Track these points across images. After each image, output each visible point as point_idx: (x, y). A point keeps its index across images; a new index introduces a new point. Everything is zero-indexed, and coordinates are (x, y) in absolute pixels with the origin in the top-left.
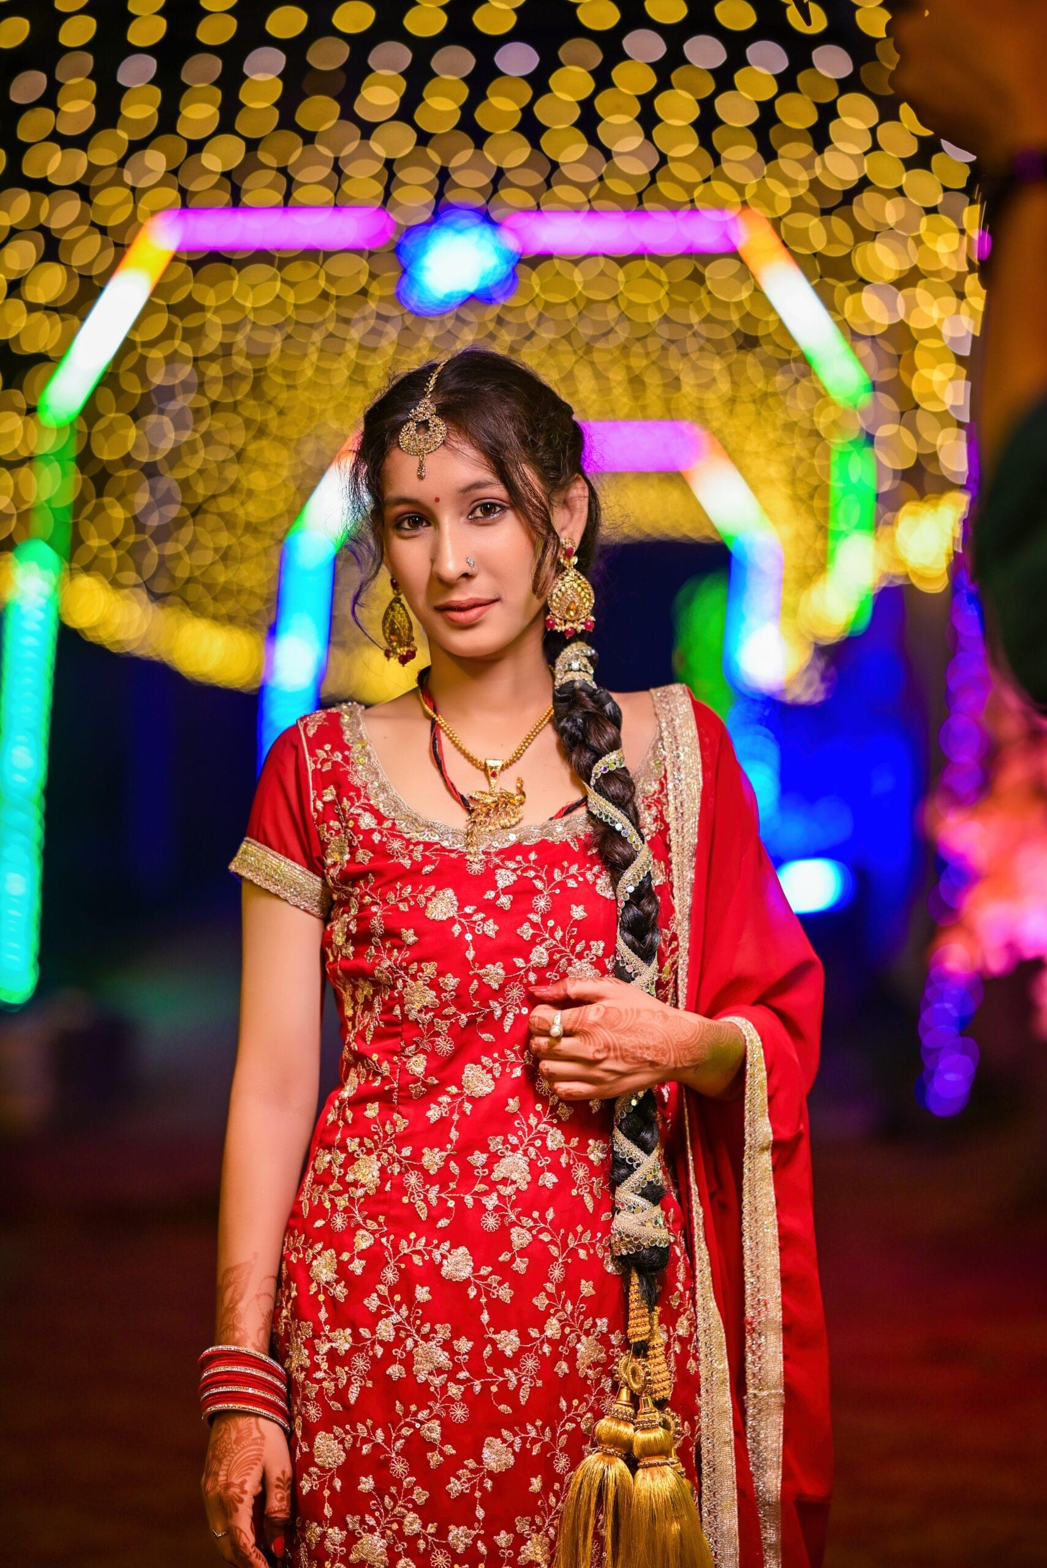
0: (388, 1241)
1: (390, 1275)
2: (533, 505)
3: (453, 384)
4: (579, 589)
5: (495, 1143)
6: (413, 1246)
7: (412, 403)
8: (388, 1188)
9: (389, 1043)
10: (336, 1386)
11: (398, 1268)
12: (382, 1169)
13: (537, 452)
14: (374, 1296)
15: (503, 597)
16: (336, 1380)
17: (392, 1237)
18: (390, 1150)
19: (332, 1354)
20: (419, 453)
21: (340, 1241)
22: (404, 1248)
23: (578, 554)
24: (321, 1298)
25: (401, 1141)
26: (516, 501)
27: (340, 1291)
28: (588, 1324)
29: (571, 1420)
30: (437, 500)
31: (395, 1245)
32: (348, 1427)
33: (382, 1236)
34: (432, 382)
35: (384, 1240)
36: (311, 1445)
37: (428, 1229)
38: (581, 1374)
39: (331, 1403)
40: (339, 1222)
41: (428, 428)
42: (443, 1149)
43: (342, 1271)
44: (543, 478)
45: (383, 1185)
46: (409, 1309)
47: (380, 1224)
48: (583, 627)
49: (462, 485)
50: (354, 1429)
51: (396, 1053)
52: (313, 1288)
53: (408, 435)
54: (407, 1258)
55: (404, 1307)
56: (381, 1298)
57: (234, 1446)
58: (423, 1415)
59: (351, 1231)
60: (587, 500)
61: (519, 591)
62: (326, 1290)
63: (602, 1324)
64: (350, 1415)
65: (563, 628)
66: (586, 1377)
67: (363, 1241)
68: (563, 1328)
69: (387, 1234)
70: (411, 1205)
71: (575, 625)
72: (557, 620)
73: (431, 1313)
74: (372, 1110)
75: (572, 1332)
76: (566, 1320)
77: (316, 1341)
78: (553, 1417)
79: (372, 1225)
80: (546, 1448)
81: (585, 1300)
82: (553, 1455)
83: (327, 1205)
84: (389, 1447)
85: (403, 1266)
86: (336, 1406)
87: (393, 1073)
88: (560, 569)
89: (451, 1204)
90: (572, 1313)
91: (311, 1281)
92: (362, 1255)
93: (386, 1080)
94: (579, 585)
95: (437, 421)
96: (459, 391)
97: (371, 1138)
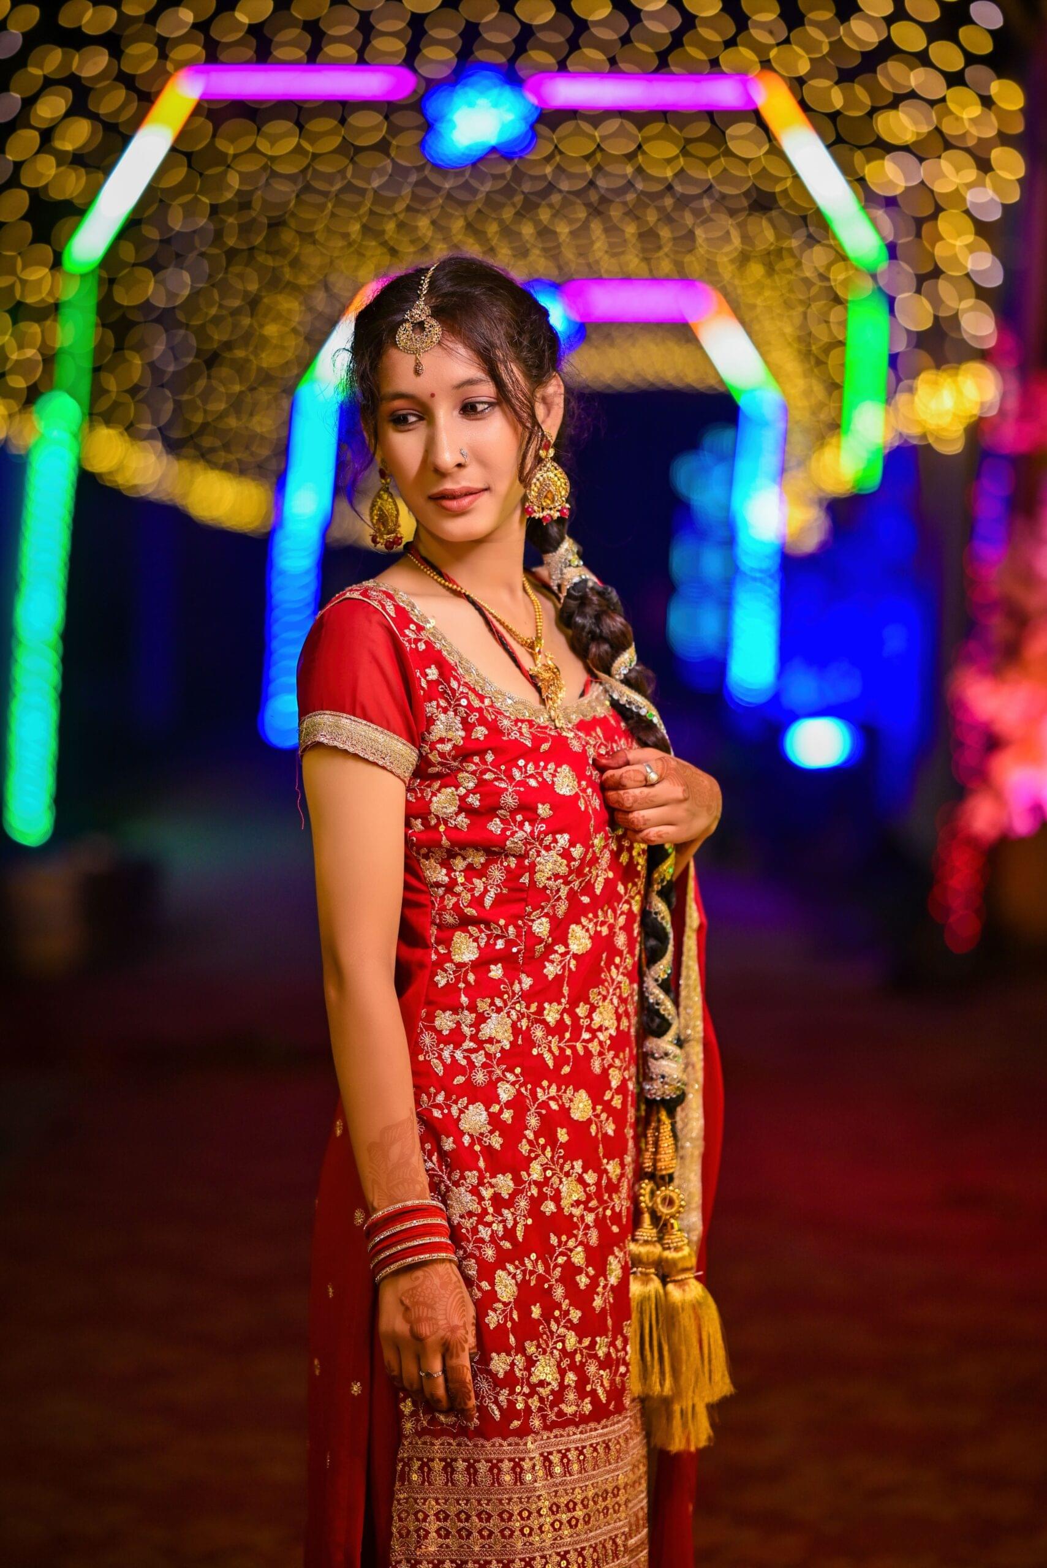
0: (526, 1090)
1: (533, 1121)
2: (521, 402)
3: (447, 287)
4: (556, 479)
5: (594, 995)
6: (546, 1092)
7: (407, 306)
8: (520, 1042)
9: (514, 909)
10: (505, 1227)
11: (539, 1114)
12: (514, 1025)
13: (521, 351)
14: (524, 1141)
15: (493, 487)
16: (504, 1221)
17: (529, 1086)
18: (518, 1007)
19: (496, 1199)
20: (416, 352)
21: (486, 1095)
22: (541, 1096)
23: (556, 446)
24: (477, 1148)
25: (528, 997)
26: (503, 398)
27: (496, 1142)
28: (567, 1167)
29: (562, 1254)
30: (433, 395)
31: (534, 1094)
32: (517, 1263)
33: (521, 1086)
34: (425, 286)
35: (523, 1090)
36: (492, 1283)
37: (554, 1076)
38: (566, 1212)
39: (502, 1243)
40: (480, 1077)
41: (423, 329)
42: (559, 1003)
43: (494, 1121)
44: (528, 375)
45: (516, 1039)
46: (553, 1150)
47: (517, 1076)
48: (558, 514)
49: (456, 382)
50: (523, 1264)
51: (522, 918)
52: (466, 1140)
53: (404, 334)
54: (545, 1105)
55: (549, 1149)
56: (530, 1142)
57: (443, 1292)
58: (571, 1243)
59: (492, 1085)
60: (563, 397)
61: (505, 482)
62: (480, 1141)
63: (578, 1165)
64: (518, 1254)
65: (541, 515)
66: (571, 1215)
67: (505, 1092)
68: (545, 1170)
69: (524, 1084)
70: (540, 1056)
71: (552, 512)
72: (536, 508)
73: (572, 1151)
74: (496, 972)
75: (553, 1174)
76: (547, 1164)
77: (480, 1188)
78: (546, 1252)
79: (511, 1077)
80: (541, 1279)
81: (562, 1145)
82: (551, 1286)
83: (464, 1062)
84: (550, 1275)
85: (544, 1112)
86: (507, 1245)
87: (518, 935)
88: (539, 460)
89: (568, 1052)
90: (552, 1157)
91: (462, 1133)
92: (509, 1105)
93: (510, 943)
94: (556, 475)
95: (434, 322)
96: (452, 294)
97: (501, 997)
